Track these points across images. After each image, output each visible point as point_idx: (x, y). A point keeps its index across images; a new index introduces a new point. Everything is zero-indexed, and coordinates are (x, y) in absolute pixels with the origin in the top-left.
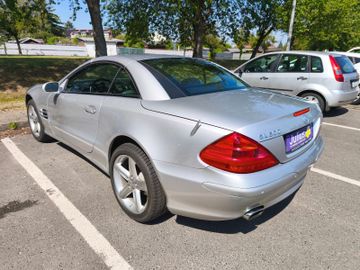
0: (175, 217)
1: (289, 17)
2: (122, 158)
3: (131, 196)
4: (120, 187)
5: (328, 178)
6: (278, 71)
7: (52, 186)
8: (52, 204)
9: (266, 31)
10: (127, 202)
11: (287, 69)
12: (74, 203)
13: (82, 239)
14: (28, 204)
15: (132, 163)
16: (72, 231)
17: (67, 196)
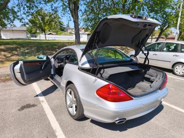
0: (90, 119)
2: (69, 90)
3: (72, 107)
4: (68, 103)
5: (176, 110)
6: (163, 51)
7: (44, 99)
8: (42, 107)
9: (164, 28)
10: (70, 109)
12: (50, 108)
14: (34, 106)
15: (72, 93)
16: (47, 119)
17: (48, 104)
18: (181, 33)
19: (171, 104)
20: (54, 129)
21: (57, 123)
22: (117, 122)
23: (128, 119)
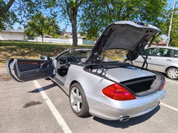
1: (168, 28)
2: (74, 88)
3: (76, 105)
4: (72, 101)
5: (173, 110)
6: (157, 56)
7: (47, 98)
9: (156, 35)
10: (74, 107)
11: (162, 55)
12: (55, 105)
13: (55, 119)
14: (38, 103)
15: (78, 91)
17: (52, 102)
18: (171, 40)
19: (168, 104)
20: (61, 124)
21: (62, 119)
22: (121, 120)
23: (131, 116)
